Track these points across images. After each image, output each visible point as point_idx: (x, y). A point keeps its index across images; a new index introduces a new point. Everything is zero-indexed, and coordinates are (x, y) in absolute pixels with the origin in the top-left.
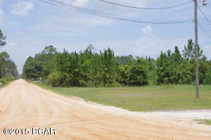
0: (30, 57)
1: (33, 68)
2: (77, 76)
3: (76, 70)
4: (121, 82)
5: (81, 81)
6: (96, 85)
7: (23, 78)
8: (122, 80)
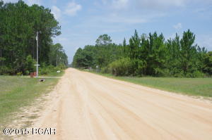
0: (80, 49)
1: (83, 57)
2: (151, 64)
3: (151, 56)
4: (204, 71)
5: (157, 70)
6: (174, 75)
7: (73, 67)
8: (206, 68)
